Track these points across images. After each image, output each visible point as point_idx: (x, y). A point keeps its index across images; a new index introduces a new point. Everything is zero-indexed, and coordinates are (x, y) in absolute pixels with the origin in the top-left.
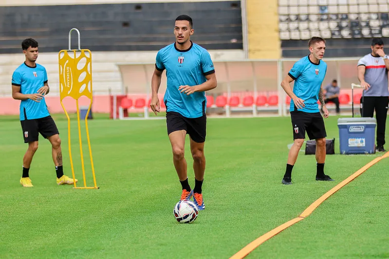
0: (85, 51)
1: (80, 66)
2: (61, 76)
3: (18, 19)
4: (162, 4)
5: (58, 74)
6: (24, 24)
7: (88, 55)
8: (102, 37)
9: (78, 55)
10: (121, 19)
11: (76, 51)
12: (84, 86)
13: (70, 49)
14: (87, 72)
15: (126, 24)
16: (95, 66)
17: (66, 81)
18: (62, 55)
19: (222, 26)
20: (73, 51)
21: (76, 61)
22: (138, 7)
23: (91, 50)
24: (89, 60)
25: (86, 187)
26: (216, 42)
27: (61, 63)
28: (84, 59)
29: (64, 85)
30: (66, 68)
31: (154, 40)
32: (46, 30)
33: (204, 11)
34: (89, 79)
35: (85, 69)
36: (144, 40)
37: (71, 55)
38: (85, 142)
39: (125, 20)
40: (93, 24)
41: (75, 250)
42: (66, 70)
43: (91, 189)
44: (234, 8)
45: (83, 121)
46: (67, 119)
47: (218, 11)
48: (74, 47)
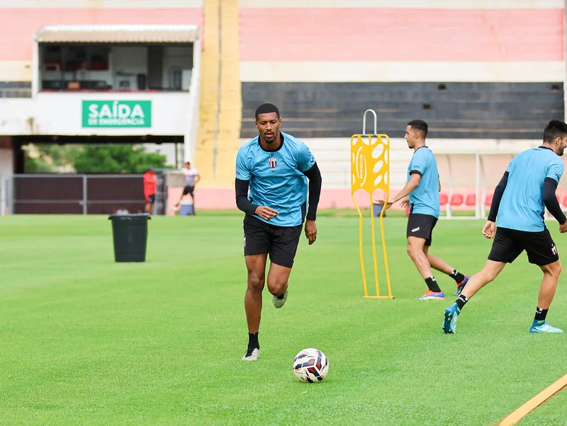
0: (382, 137)
1: (376, 154)
2: (353, 166)
3: (301, 98)
4: (470, 84)
5: (350, 163)
6: (309, 104)
7: (385, 141)
8: (399, 120)
9: (374, 141)
10: (421, 100)
11: (372, 137)
12: (380, 178)
13: (364, 134)
14: (384, 162)
15: (427, 106)
16: (393, 155)
17: (359, 172)
18: (355, 141)
19: (541, 111)
20: (368, 137)
21: (371, 148)
22: (442, 86)
23: (390, 136)
24: (386, 147)
25: (378, 296)
26: (534, 130)
27: (354, 149)
28: (381, 146)
29: (356, 176)
30: (359, 156)
31: (459, 126)
32: (334, 111)
33: (519, 94)
34: (386, 168)
35: (382, 158)
36: (447, 126)
37: (366, 141)
38: (379, 243)
39: (426, 102)
40: (389, 105)
41: (367, 370)
42: (359, 159)
43: (384, 299)
44: (555, 91)
45: (377, 219)
46: (359, 216)
47: (536, 93)
48: (370, 131)
